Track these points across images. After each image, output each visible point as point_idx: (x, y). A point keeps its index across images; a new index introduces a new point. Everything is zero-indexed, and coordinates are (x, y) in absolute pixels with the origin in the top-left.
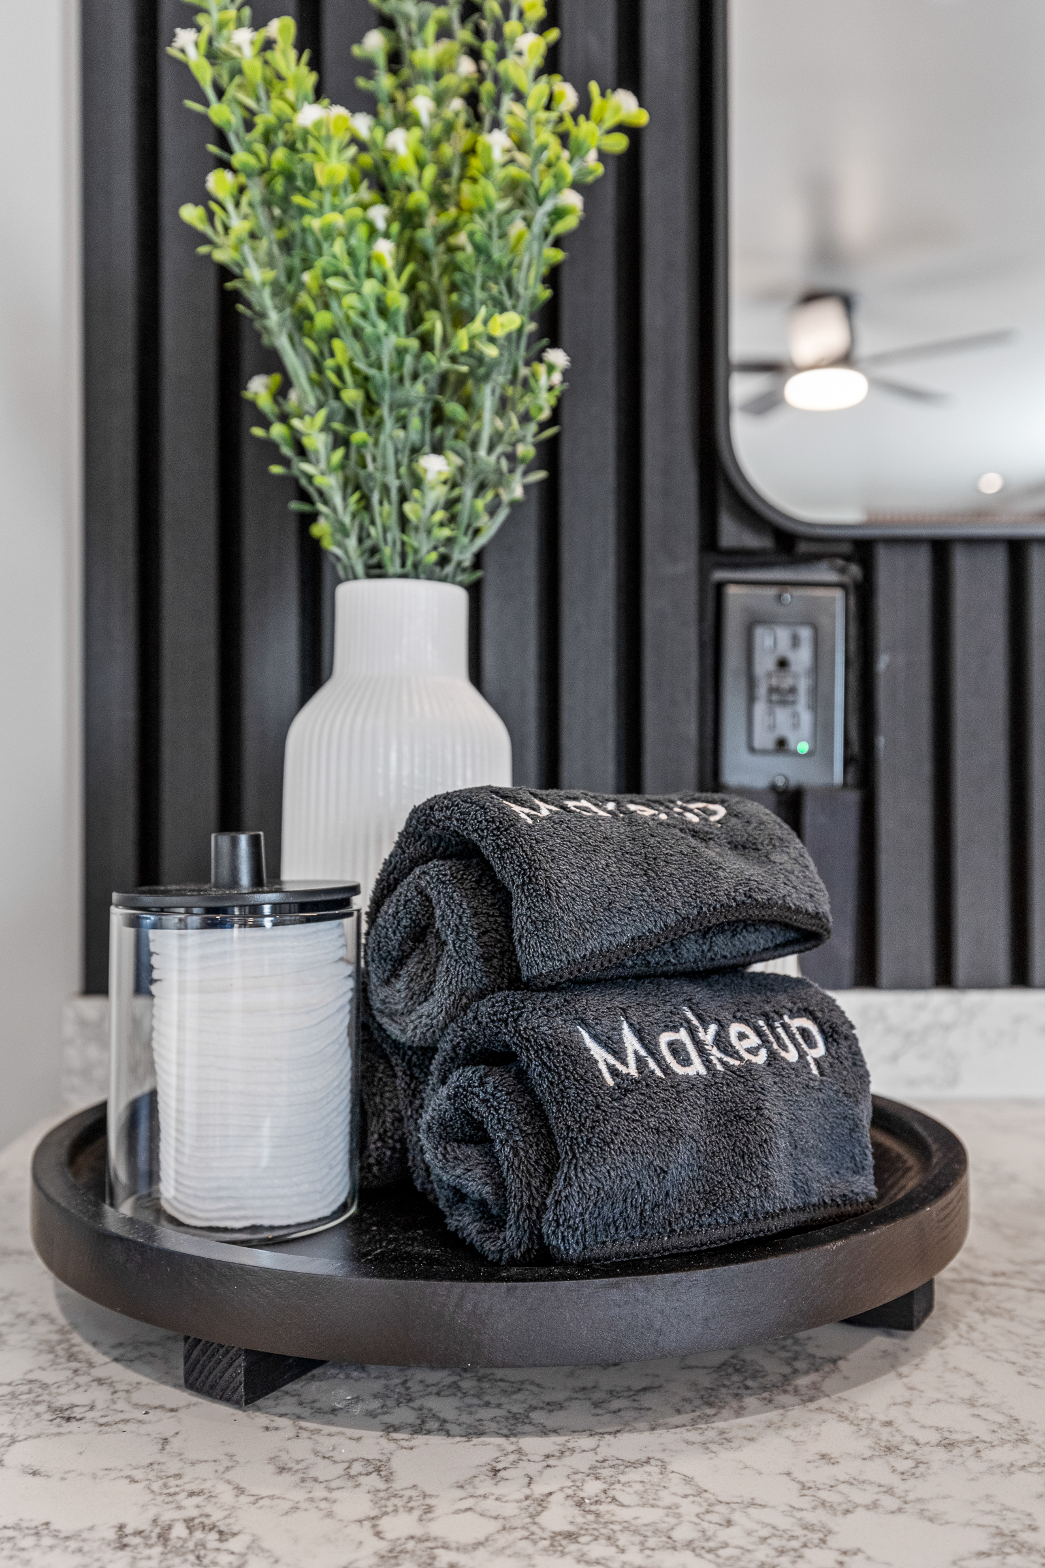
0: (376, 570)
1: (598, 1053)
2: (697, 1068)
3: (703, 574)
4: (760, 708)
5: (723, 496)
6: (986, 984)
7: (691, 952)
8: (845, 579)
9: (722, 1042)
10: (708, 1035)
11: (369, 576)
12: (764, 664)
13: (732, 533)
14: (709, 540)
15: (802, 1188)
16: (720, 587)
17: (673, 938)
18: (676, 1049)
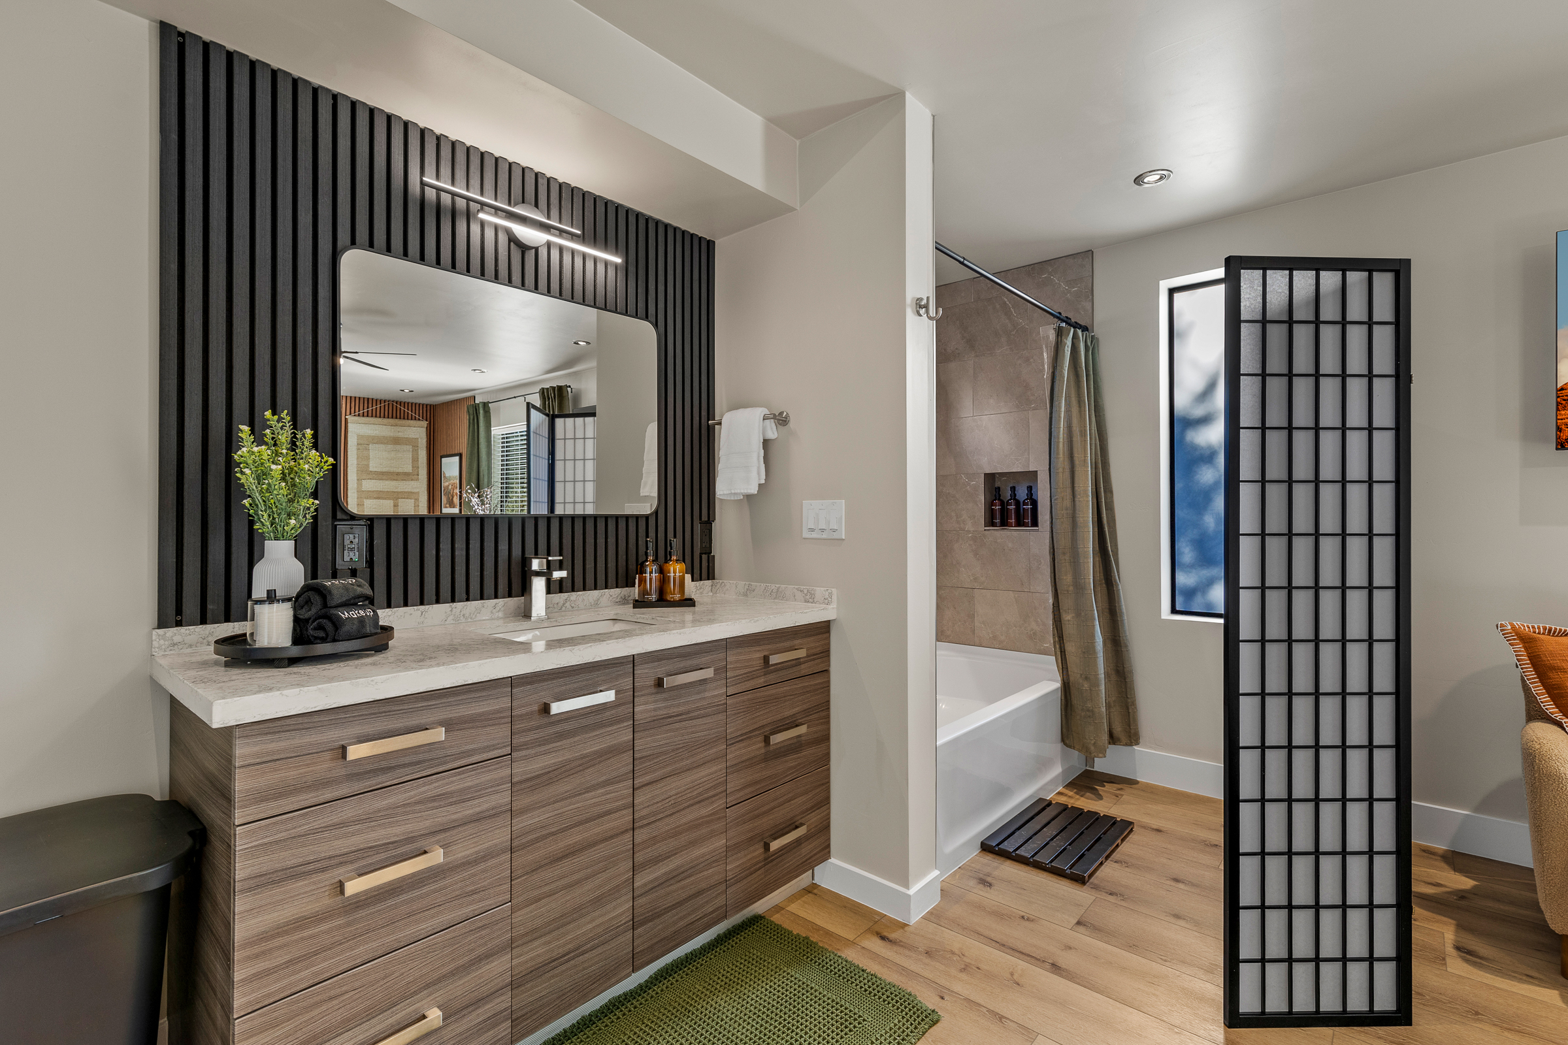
0: (276, 539)
1: (343, 616)
2: (355, 616)
3: (333, 524)
4: (346, 552)
5: (338, 507)
6: (399, 607)
7: (352, 602)
8: (366, 524)
9: (358, 613)
10: (356, 612)
11: (275, 540)
12: (347, 542)
13: (339, 515)
14: (334, 517)
15: (370, 631)
16: (336, 525)
17: (350, 600)
18: (352, 614)
